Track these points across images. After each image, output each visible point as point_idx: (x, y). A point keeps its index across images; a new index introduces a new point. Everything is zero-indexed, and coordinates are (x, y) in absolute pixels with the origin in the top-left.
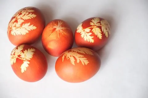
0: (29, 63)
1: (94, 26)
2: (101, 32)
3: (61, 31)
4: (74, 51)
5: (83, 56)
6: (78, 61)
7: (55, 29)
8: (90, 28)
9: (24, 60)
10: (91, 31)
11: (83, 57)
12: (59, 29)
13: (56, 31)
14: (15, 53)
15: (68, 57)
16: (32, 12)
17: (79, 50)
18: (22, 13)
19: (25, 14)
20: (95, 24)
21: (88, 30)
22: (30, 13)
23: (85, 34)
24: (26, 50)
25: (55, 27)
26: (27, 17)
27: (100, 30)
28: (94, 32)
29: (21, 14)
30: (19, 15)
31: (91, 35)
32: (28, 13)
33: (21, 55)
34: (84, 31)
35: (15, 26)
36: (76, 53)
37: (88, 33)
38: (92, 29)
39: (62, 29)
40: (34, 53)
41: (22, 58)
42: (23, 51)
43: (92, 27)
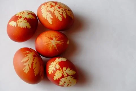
0: (16, 26)
1: (63, 71)
2: (59, 78)
3: (51, 45)
4: (34, 59)
5: (30, 67)
6: (25, 64)
7: (52, 39)
8: (59, 68)
9: (18, 22)
10: (57, 69)
11: (29, 67)
12: (53, 43)
13: (50, 40)
14: (24, 13)
15: (27, 56)
16: (63, 17)
17: (36, 64)
18: (60, 9)
19: (59, 11)
20: (65, 72)
21: (58, 66)
22: (62, 15)
23: (54, 65)
24: (27, 21)
25: (54, 39)
26: (57, 14)
27: (61, 77)
28: (57, 72)
30: (58, 7)
31: (53, 70)
32: (61, 13)
33: (22, 18)
35: (47, 7)
36: (32, 61)
37: (55, 67)
38: (59, 69)
39: (53, 45)
40: (25, 28)
41: (19, 20)
42: (26, 19)
43: (61, 70)
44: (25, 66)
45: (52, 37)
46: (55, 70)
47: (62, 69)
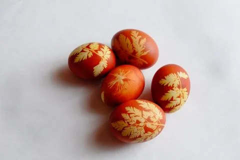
1: (92, 51)
3: (121, 73)
4: (133, 47)
5: (131, 37)
6: (140, 37)
7: (124, 80)
8: (97, 52)
10: (100, 50)
11: (133, 36)
12: (121, 77)
13: (125, 77)
15: (143, 47)
17: (128, 44)
18: (135, 121)
19: (135, 116)
20: (88, 51)
21: (100, 54)
22: (129, 114)
24: (169, 85)
25: (122, 82)
26: (137, 112)
29: (138, 122)
30: (141, 122)
32: (131, 115)
34: (103, 57)
35: (154, 116)
36: (134, 44)
37: (103, 52)
39: (119, 74)
40: (165, 77)
42: (171, 88)
44: (138, 35)
45: (126, 83)
46: (102, 49)
47: (93, 53)
